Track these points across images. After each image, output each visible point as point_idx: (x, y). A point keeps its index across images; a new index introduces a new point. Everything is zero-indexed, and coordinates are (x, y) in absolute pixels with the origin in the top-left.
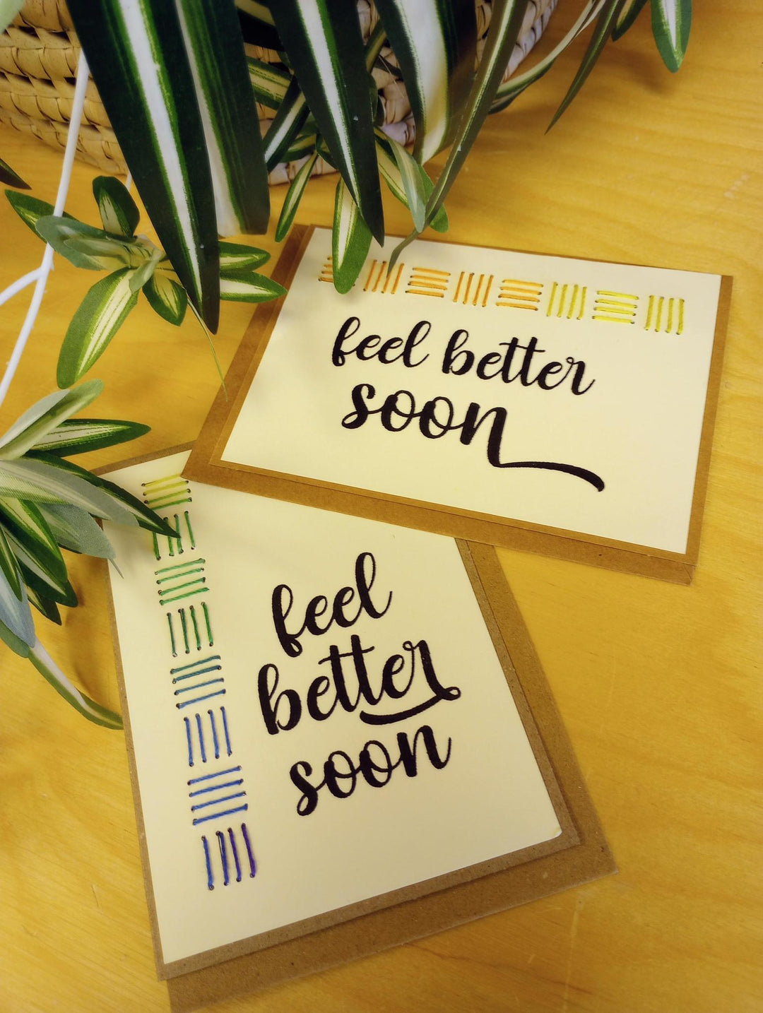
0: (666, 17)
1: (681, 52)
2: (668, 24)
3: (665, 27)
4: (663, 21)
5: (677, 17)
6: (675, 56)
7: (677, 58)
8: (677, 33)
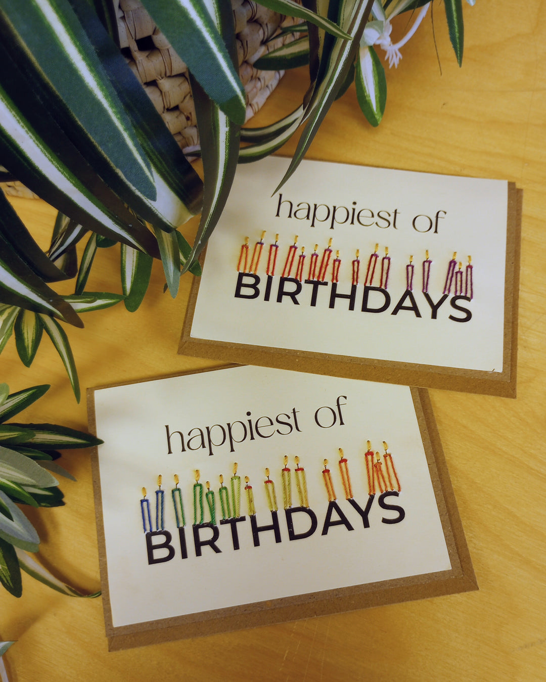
0: (367, 91)
1: (380, 114)
2: (370, 97)
3: (367, 98)
4: (366, 94)
5: (376, 92)
6: (376, 116)
7: (378, 118)
8: (376, 102)
